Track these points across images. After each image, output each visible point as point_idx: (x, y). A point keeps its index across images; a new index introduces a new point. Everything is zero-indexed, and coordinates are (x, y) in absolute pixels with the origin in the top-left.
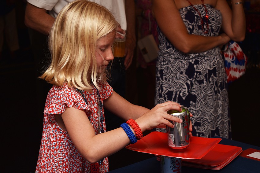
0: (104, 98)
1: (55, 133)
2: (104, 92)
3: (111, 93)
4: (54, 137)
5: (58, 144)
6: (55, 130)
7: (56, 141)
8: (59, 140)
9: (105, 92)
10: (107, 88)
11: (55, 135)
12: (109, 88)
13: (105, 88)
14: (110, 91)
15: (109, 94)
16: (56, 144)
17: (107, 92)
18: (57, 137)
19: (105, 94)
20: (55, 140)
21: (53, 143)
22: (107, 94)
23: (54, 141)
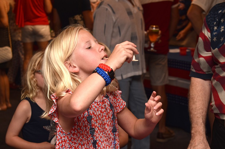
0: (117, 111)
1: (60, 135)
2: (117, 105)
3: (124, 106)
4: (59, 139)
5: (64, 145)
6: (59, 132)
7: (62, 143)
8: (64, 142)
9: (119, 105)
10: (120, 101)
11: (60, 137)
12: (122, 102)
13: (119, 102)
14: (123, 105)
15: (122, 107)
16: (63, 145)
17: (120, 105)
18: (62, 139)
19: (119, 107)
20: (60, 141)
21: (60, 145)
22: (120, 107)
23: (59, 143)
